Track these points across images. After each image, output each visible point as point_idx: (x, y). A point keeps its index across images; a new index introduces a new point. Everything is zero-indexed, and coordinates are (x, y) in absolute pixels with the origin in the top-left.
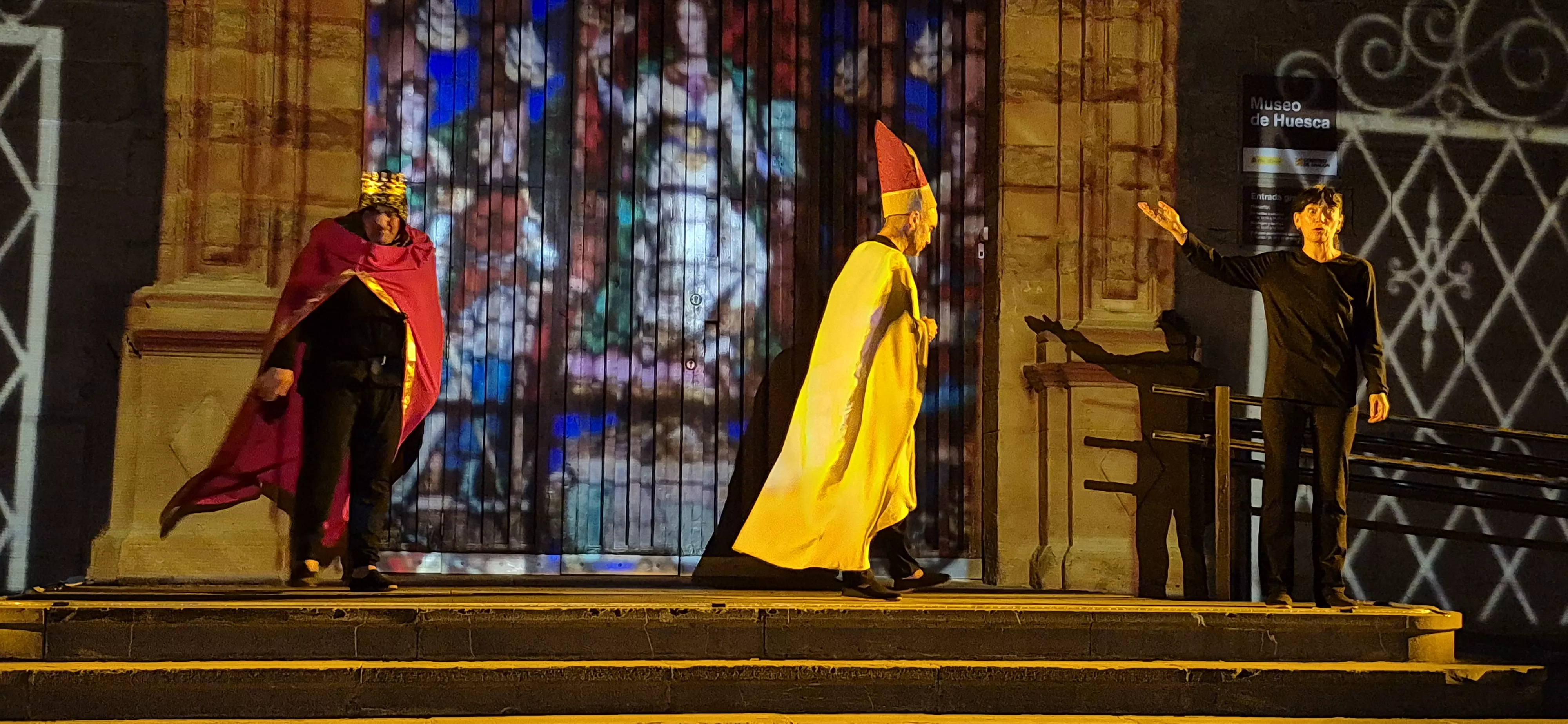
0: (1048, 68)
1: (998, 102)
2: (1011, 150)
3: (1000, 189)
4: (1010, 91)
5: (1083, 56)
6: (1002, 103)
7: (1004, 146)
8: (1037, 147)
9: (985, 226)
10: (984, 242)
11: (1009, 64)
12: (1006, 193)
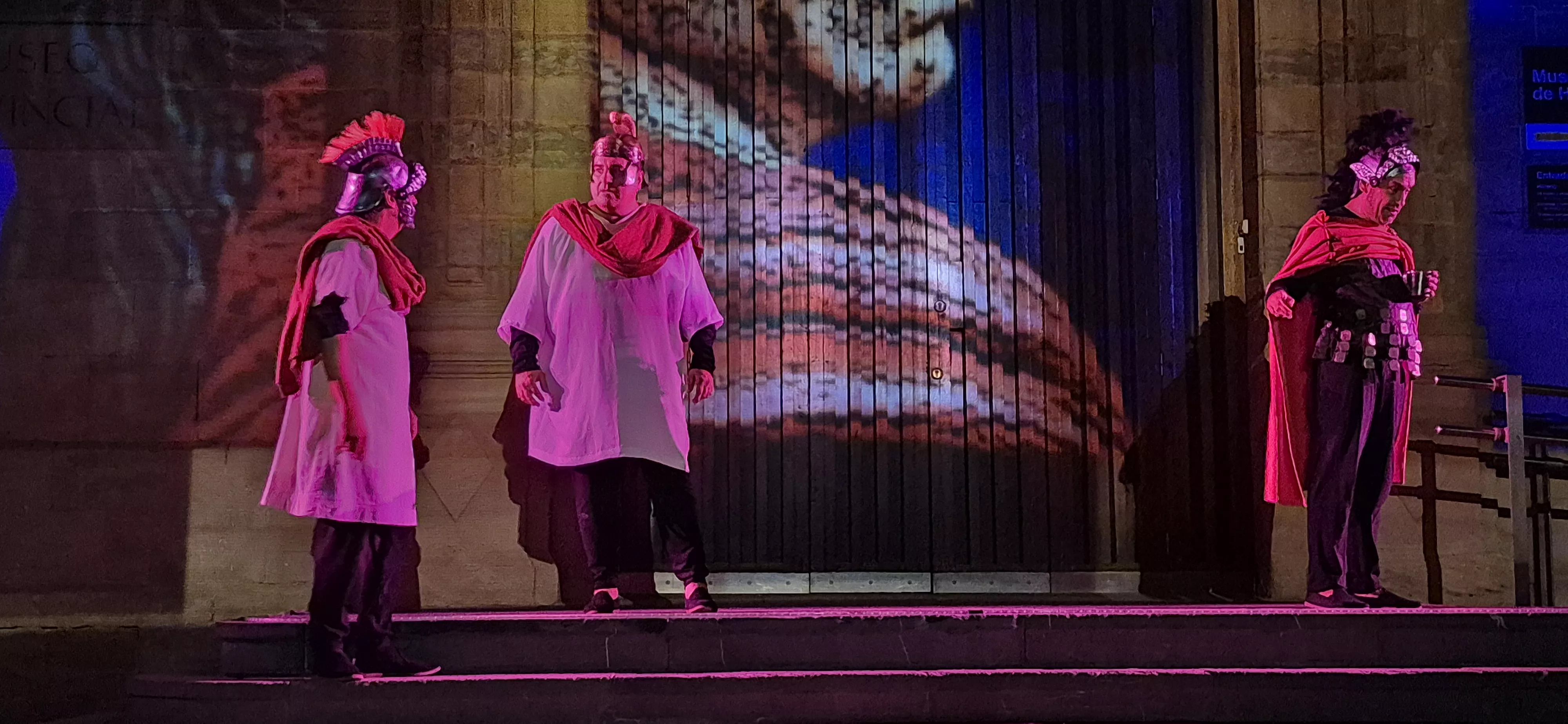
0: (1308, 49)
1: (1255, 87)
2: (1270, 137)
3: (1260, 179)
4: (1266, 75)
5: (1345, 34)
6: (1258, 89)
7: (1262, 133)
8: (1300, 132)
9: (1245, 218)
10: (1243, 235)
11: (1266, 46)
12: (1267, 182)
